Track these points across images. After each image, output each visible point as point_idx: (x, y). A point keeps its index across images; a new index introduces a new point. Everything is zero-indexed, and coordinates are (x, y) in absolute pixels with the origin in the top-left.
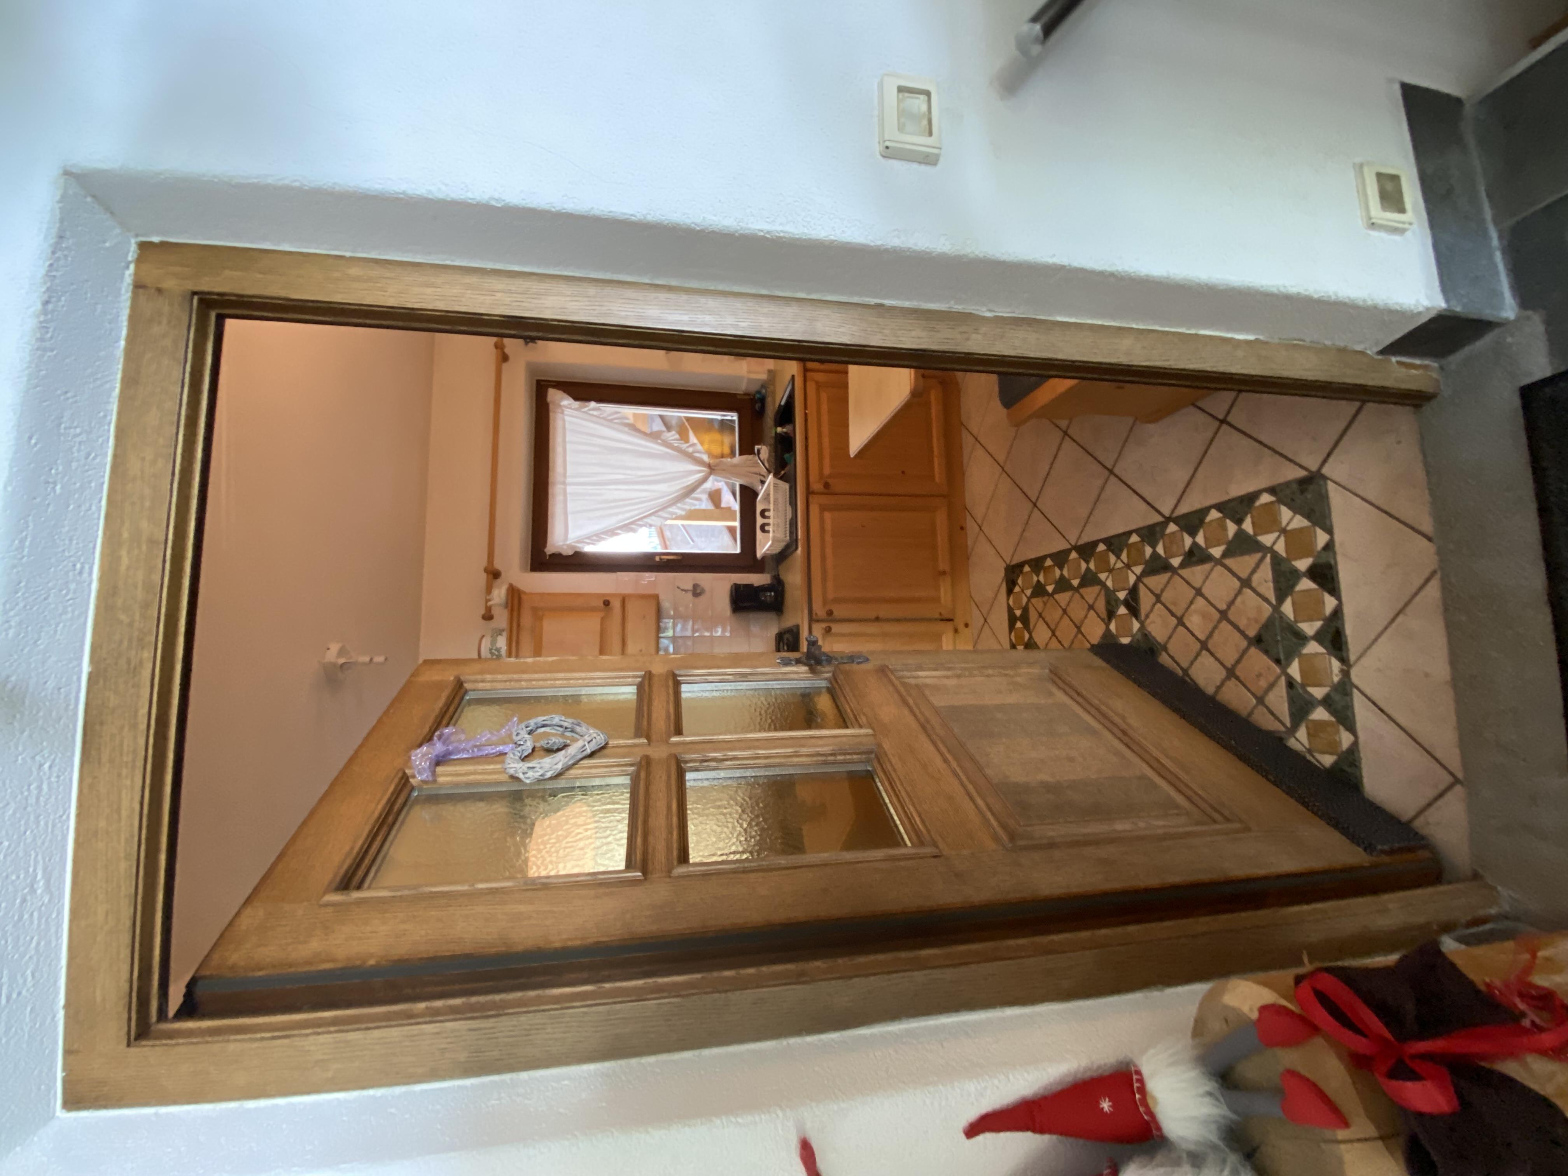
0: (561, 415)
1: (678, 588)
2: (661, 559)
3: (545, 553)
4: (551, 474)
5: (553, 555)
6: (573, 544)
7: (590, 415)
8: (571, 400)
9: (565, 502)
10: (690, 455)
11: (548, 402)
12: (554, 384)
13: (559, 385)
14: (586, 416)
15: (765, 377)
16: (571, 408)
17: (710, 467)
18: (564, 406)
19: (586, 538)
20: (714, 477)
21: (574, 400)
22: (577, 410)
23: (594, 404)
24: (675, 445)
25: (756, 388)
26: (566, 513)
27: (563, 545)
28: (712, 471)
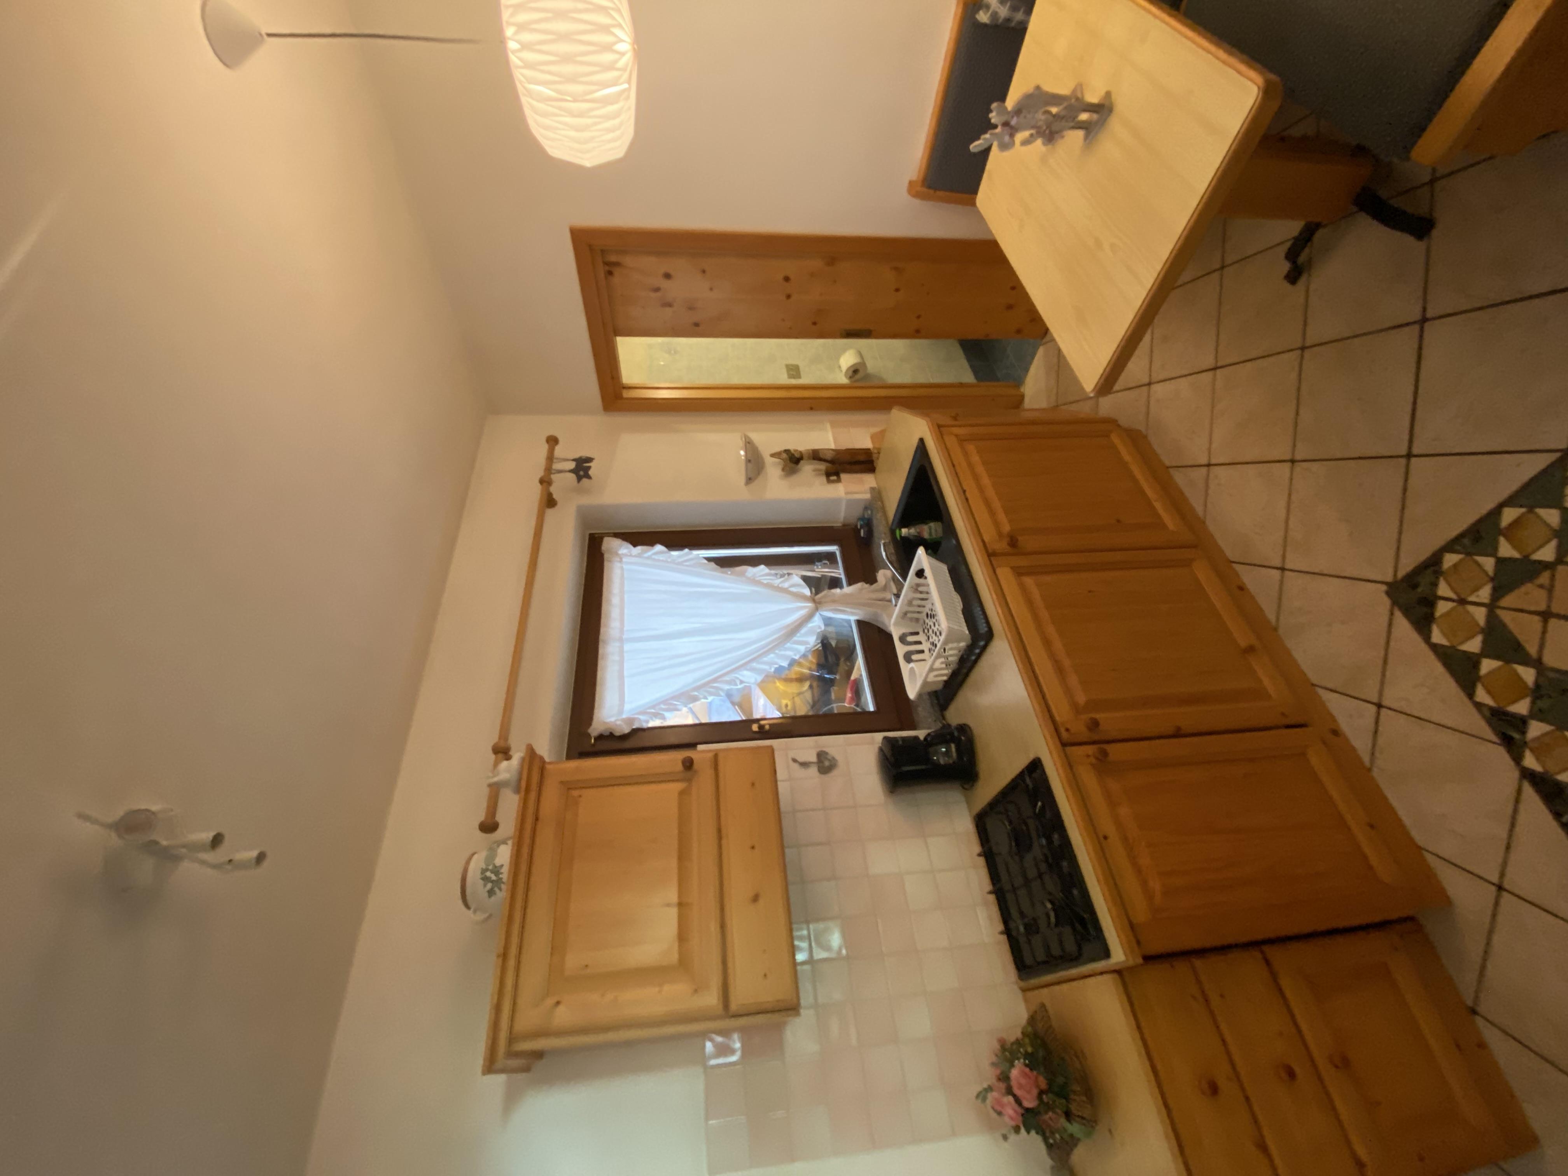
0: (618, 565)
1: (795, 761)
2: (760, 727)
3: (589, 736)
4: (602, 630)
5: (600, 737)
7: (654, 560)
8: (631, 547)
9: (621, 663)
10: (785, 591)
11: (603, 552)
12: (612, 535)
13: (616, 535)
14: (649, 562)
15: (868, 496)
16: (631, 555)
17: (814, 601)
18: (622, 554)
19: (650, 708)
20: (821, 613)
21: (635, 546)
22: (639, 556)
23: (659, 548)
24: (765, 582)
25: (857, 512)
26: (621, 677)
27: (616, 720)
28: (818, 605)
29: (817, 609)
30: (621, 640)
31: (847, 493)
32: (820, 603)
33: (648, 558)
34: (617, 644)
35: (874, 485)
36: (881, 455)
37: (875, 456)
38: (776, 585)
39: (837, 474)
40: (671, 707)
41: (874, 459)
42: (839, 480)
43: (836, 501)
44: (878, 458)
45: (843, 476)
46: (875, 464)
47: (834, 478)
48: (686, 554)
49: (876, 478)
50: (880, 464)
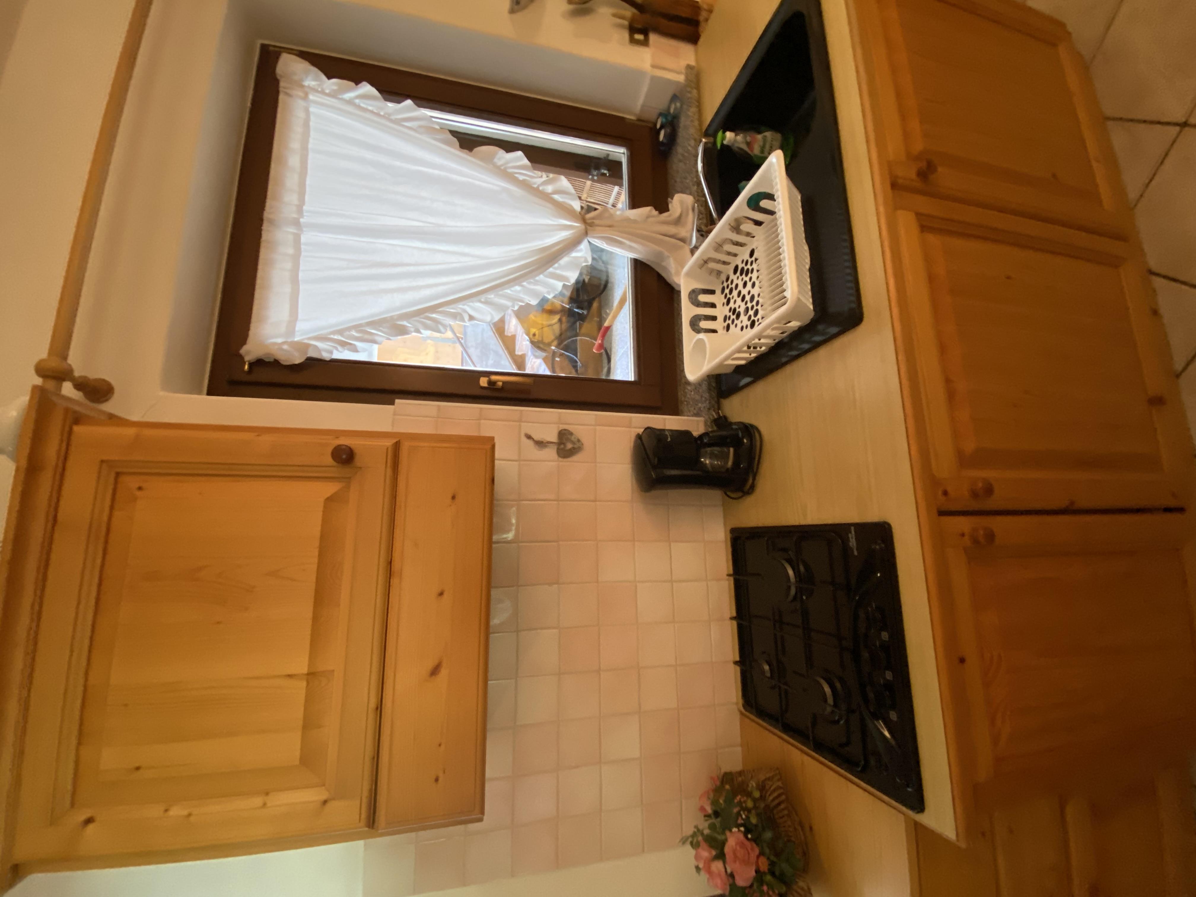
0: (301, 103)
1: (529, 437)
2: (491, 383)
3: (241, 357)
4: (269, 203)
5: (259, 363)
6: (306, 341)
7: (359, 107)
8: (324, 77)
9: (296, 258)
10: (547, 197)
11: (278, 77)
12: (295, 52)
13: (304, 55)
14: (350, 108)
15: (681, 78)
16: (323, 92)
17: (584, 221)
18: (309, 87)
19: (334, 333)
20: (591, 240)
21: (329, 77)
22: (333, 95)
23: (366, 88)
24: (521, 178)
25: (661, 103)
26: (295, 281)
27: (284, 343)
28: (588, 227)
29: (586, 233)
30: (296, 223)
31: (654, 66)
32: (591, 225)
33: (350, 102)
34: (292, 230)
35: (693, 63)
36: (713, 16)
37: (703, 15)
38: (535, 186)
39: (645, 32)
40: (367, 337)
41: (701, 18)
42: (645, 43)
43: (637, 74)
44: (707, 20)
45: (653, 38)
46: (701, 29)
47: (639, 37)
48: (407, 109)
49: (696, 52)
50: (708, 32)
